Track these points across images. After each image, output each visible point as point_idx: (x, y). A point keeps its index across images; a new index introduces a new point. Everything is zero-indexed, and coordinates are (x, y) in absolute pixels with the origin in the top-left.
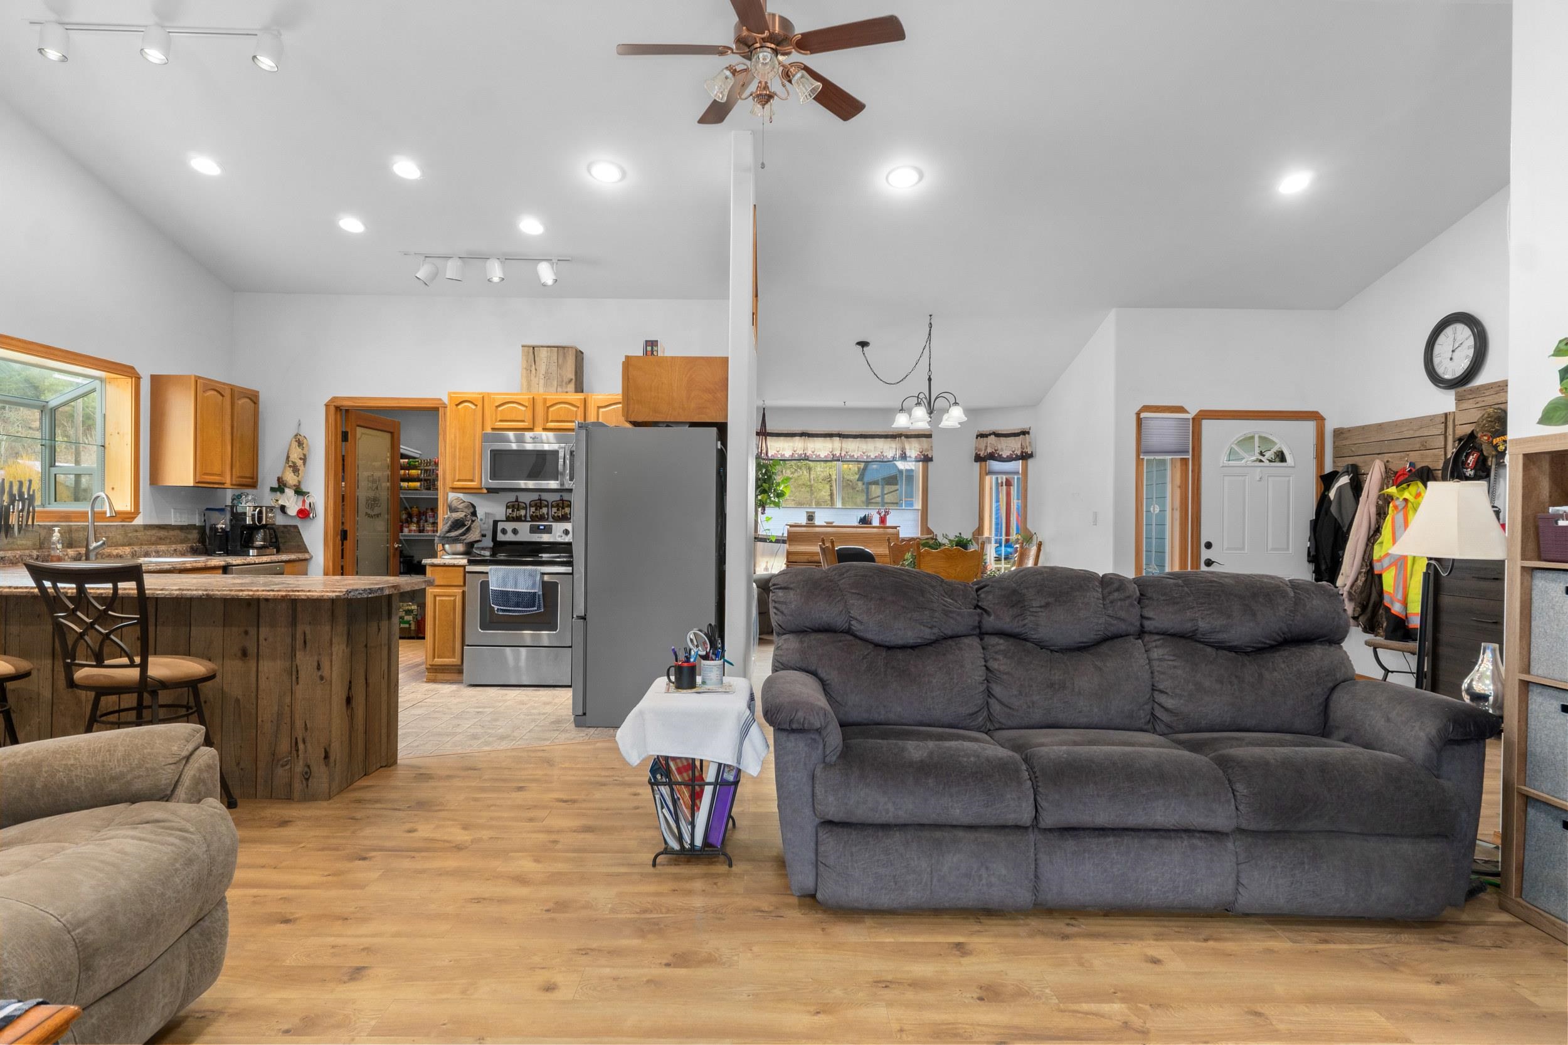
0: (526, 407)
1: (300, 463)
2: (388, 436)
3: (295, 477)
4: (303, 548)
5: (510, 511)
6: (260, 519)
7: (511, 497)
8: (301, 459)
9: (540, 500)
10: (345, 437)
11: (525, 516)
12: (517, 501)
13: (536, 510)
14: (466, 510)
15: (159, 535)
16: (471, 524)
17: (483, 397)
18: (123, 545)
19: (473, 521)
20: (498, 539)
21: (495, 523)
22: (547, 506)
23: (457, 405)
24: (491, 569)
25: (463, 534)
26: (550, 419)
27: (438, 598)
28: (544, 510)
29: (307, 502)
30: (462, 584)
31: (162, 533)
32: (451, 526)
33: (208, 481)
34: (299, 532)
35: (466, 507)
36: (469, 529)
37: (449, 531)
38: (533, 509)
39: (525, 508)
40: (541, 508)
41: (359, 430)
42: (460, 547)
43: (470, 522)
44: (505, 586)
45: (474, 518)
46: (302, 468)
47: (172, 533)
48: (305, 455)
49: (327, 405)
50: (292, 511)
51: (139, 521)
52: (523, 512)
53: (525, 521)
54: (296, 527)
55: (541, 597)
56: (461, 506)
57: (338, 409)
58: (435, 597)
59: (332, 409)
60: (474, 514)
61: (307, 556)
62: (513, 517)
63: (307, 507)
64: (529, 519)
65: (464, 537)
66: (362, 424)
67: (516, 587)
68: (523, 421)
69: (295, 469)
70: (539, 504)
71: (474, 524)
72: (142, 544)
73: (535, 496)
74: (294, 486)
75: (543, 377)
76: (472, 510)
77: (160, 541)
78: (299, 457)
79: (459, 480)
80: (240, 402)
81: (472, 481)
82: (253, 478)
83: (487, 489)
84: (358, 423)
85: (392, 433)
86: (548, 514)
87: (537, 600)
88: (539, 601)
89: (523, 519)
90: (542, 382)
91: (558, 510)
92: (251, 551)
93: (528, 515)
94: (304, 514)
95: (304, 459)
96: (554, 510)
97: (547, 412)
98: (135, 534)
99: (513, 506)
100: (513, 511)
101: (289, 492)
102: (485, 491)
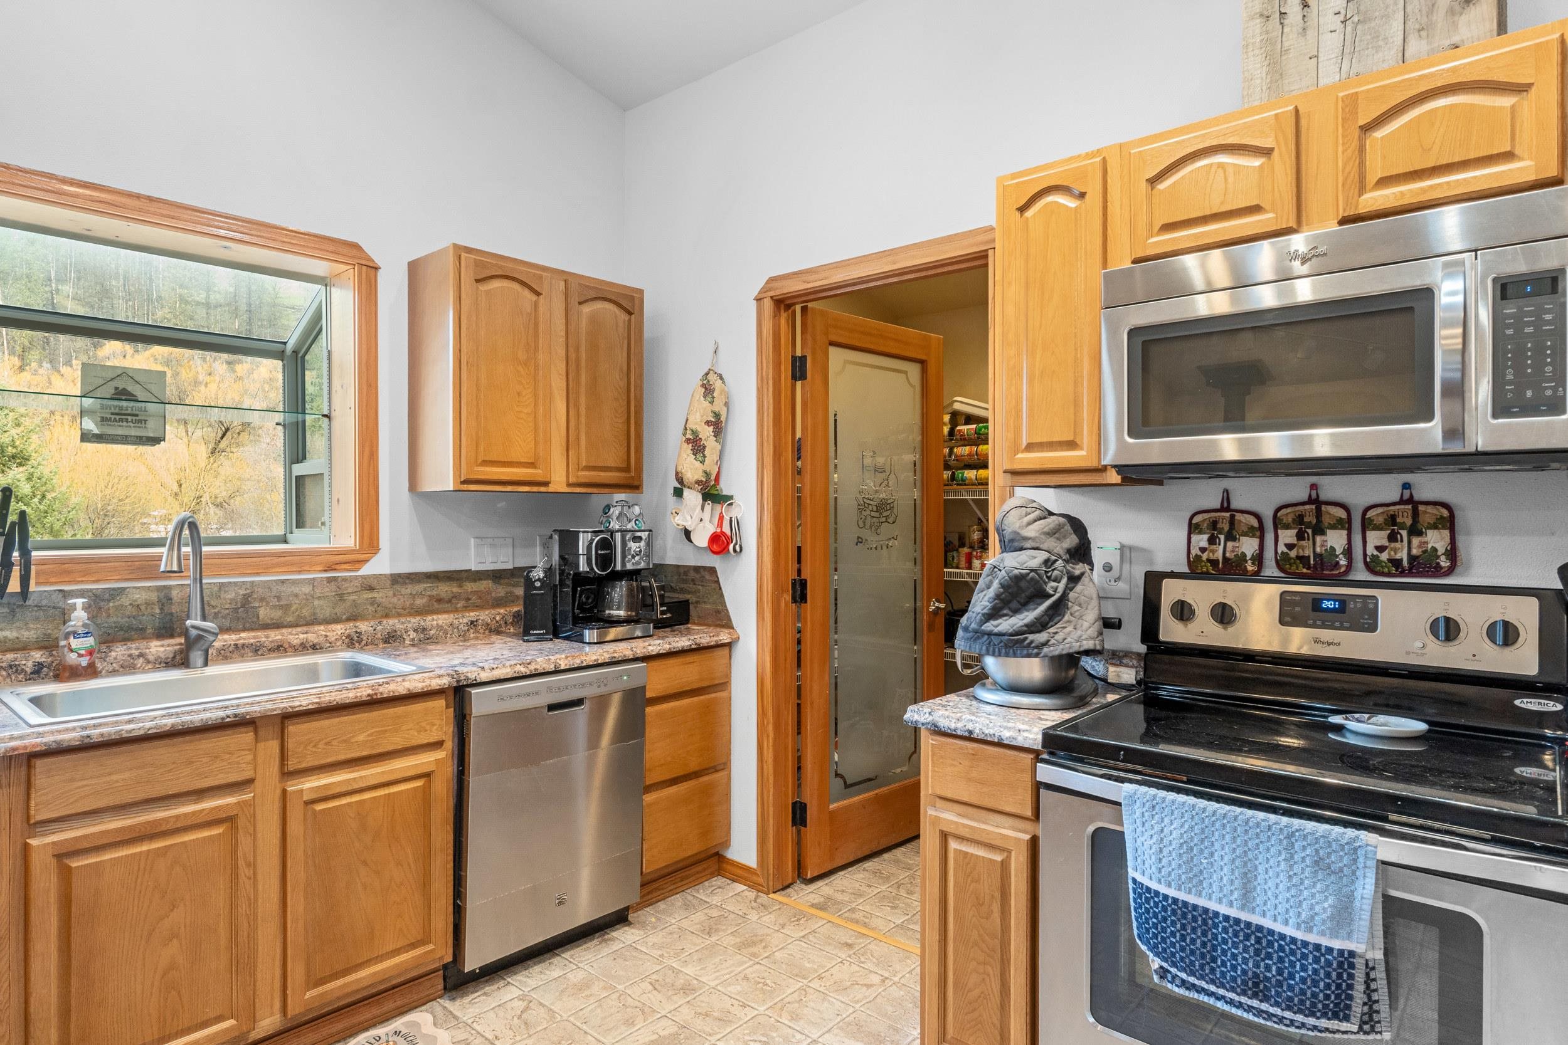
0: (1267, 152)
1: (706, 432)
2: (914, 370)
3: (698, 464)
4: (722, 619)
5: (1201, 540)
6: (605, 561)
7: (1207, 495)
8: (708, 423)
9: (1315, 501)
10: (799, 370)
11: (1259, 559)
12: (1225, 506)
13: (1300, 536)
14: (1050, 543)
15: (434, 593)
16: (1068, 589)
17: (1104, 161)
18: (327, 622)
19: (1074, 580)
20: (1162, 637)
21: (1153, 580)
22: (1345, 524)
23: (1022, 209)
24: (1132, 798)
25: (1040, 625)
26: (1372, 178)
27: (953, 845)
28: (1335, 540)
29: (727, 518)
30: (1029, 813)
31: (444, 589)
32: (998, 596)
33: (495, 477)
34: (718, 582)
35: (1052, 533)
36: (1059, 608)
37: (994, 614)
38: (1288, 536)
39: (1259, 531)
40: (1319, 530)
41: (836, 356)
42: (1033, 670)
43: (1061, 586)
44: (1197, 880)
45: (1079, 568)
46: (711, 444)
47: (470, 587)
48: (717, 415)
49: (758, 300)
50: (701, 539)
51: (379, 566)
52: (1248, 546)
53: (1257, 577)
54: (712, 570)
55: (1380, 974)
56: (1031, 532)
57: (783, 304)
58: (944, 836)
59: (768, 304)
60: (1081, 552)
61: (724, 637)
62: (1214, 563)
63: (726, 529)
64: (1271, 570)
65: (1042, 637)
66: (841, 340)
67: (1247, 900)
68: (1256, 209)
69: (697, 446)
70: (1311, 519)
71: (1079, 588)
72: (387, 616)
73: (1296, 489)
74: (698, 482)
75: (1331, 22)
76: (1072, 541)
77: (439, 605)
78: (705, 419)
79: (1030, 447)
80: (587, 309)
81: (1072, 445)
82: (627, 469)
83: (1120, 468)
84: (834, 338)
85: (922, 362)
86: (1348, 552)
87: (1360, 987)
88: (1369, 991)
89: (1250, 567)
90: (1331, 43)
91: (1392, 538)
92: (587, 632)
93: (1269, 554)
94: (720, 543)
95: (718, 425)
96: (1376, 538)
97: (1362, 149)
98: (368, 595)
99: (1214, 525)
100: (1212, 540)
101: (692, 497)
102: (1114, 477)
